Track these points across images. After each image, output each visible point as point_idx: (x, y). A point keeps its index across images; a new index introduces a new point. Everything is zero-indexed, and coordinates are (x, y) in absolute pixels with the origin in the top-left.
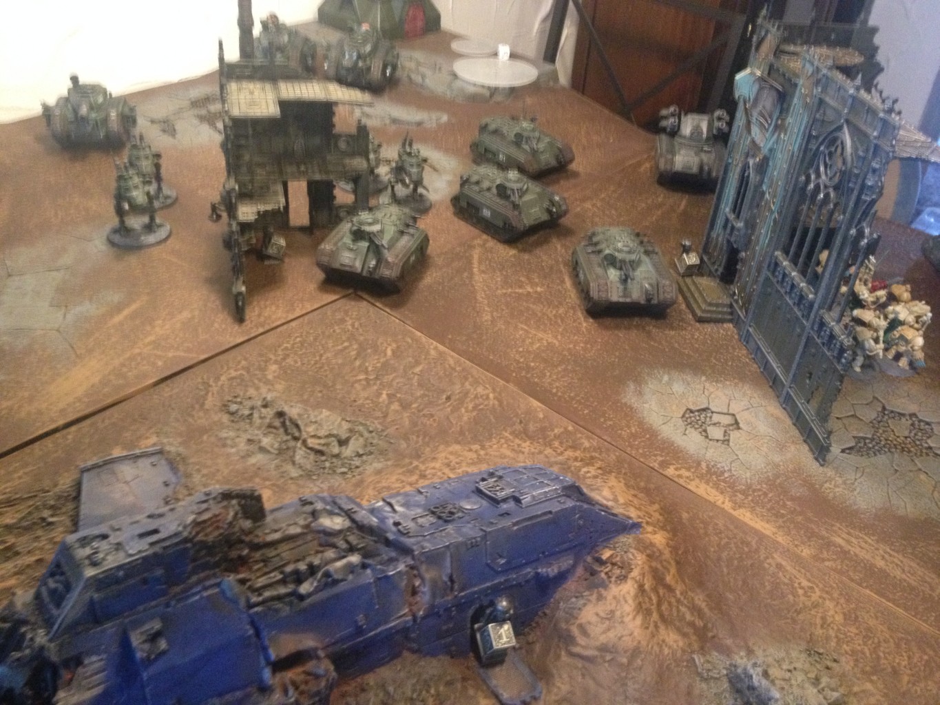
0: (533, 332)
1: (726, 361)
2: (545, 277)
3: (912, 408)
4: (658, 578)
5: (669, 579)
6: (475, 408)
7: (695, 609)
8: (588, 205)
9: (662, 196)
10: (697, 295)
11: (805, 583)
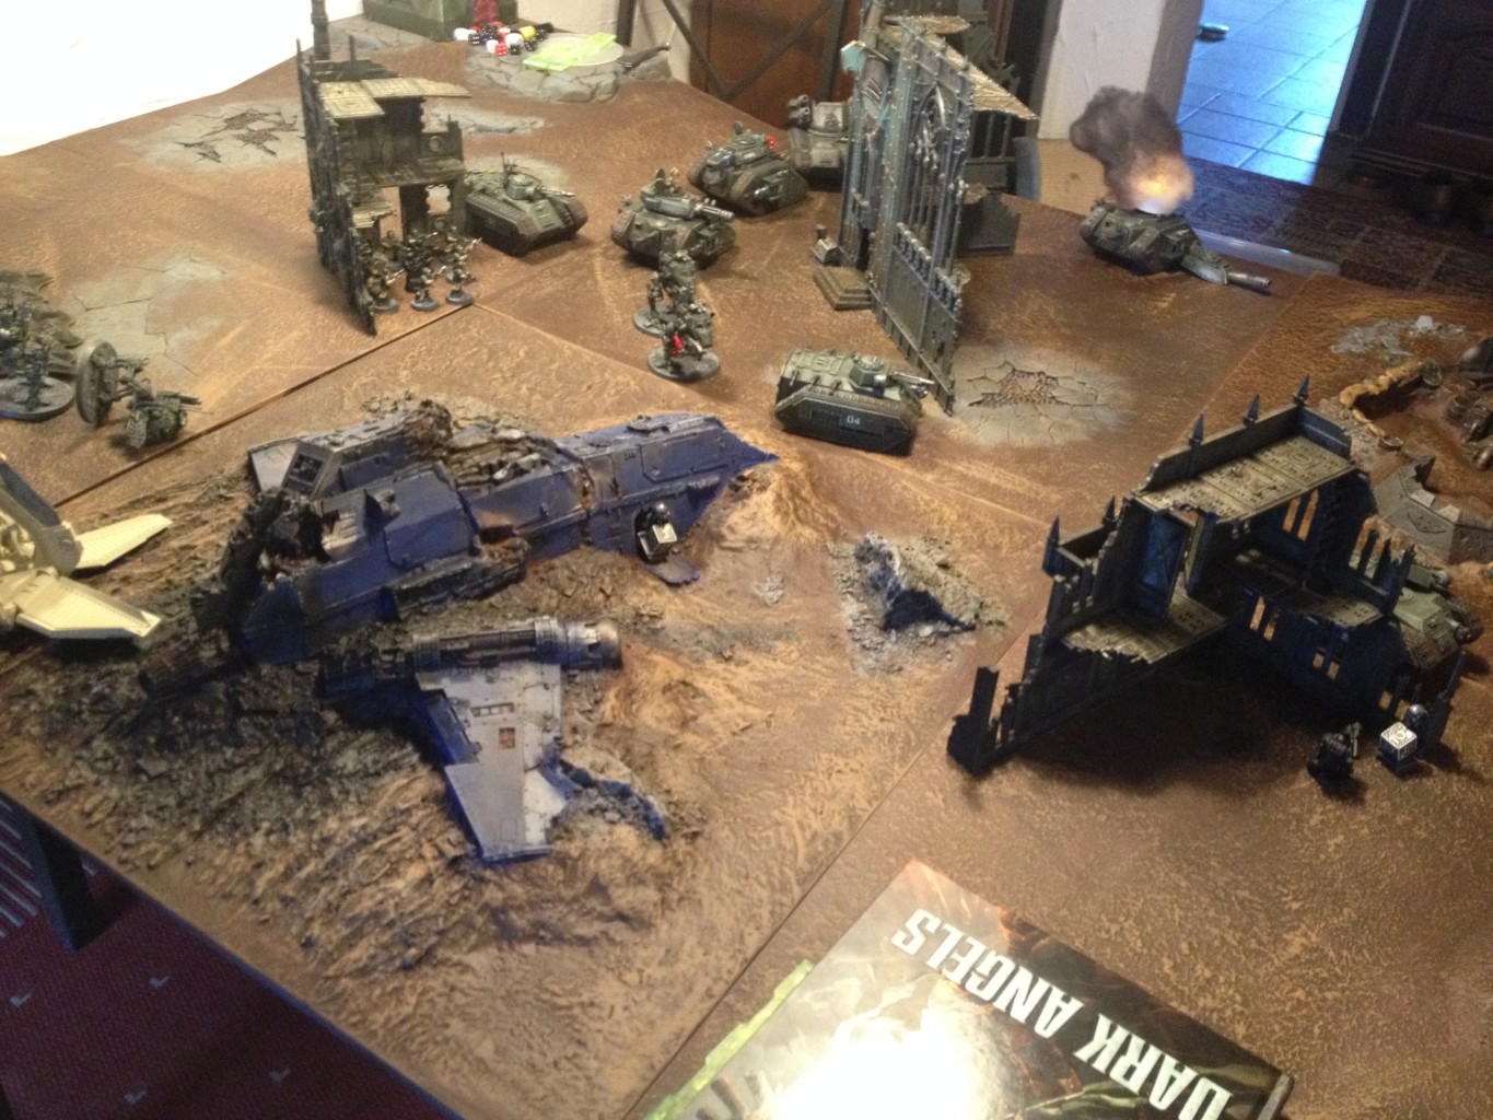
3: (1040, 367)
5: (804, 493)
10: (833, 284)
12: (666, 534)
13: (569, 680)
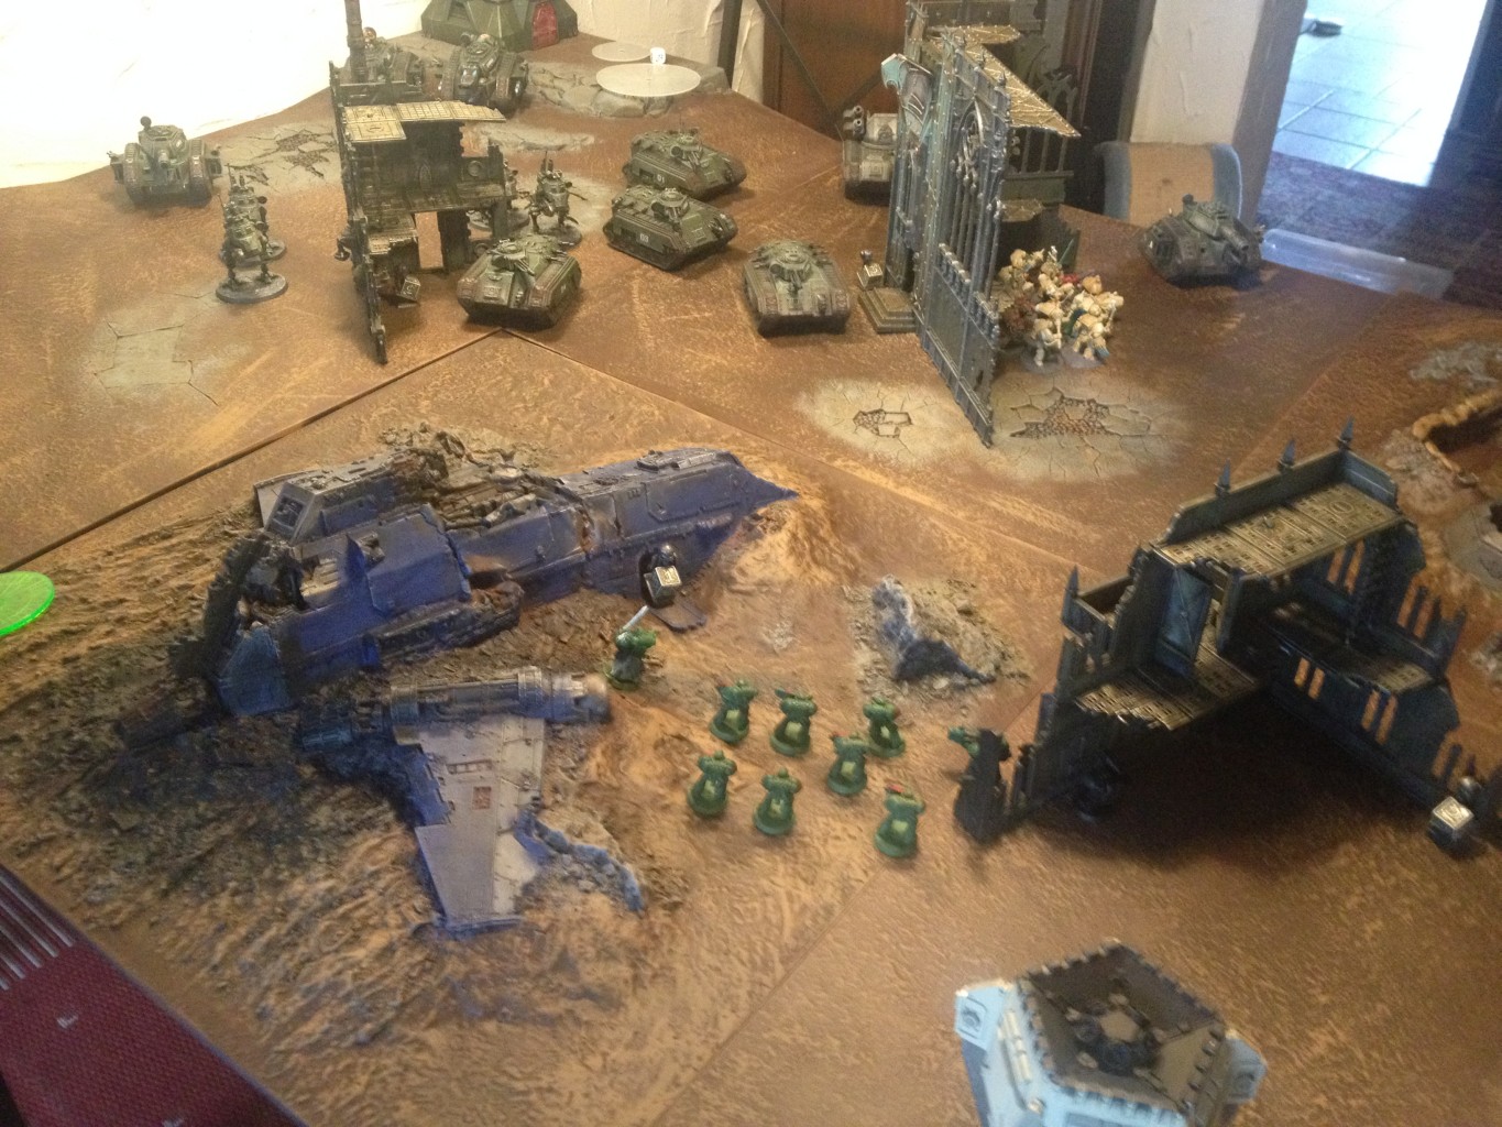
0: (700, 354)
1: (905, 367)
2: (714, 303)
3: (1092, 395)
4: (812, 532)
5: (822, 533)
6: (641, 423)
7: (847, 557)
8: (764, 226)
9: (851, 212)
10: (877, 305)
11: (955, 536)
12: (669, 577)
13: (552, 734)
